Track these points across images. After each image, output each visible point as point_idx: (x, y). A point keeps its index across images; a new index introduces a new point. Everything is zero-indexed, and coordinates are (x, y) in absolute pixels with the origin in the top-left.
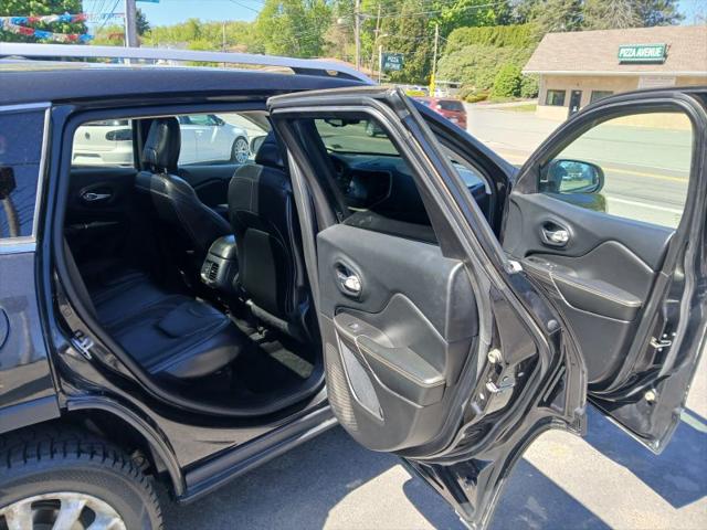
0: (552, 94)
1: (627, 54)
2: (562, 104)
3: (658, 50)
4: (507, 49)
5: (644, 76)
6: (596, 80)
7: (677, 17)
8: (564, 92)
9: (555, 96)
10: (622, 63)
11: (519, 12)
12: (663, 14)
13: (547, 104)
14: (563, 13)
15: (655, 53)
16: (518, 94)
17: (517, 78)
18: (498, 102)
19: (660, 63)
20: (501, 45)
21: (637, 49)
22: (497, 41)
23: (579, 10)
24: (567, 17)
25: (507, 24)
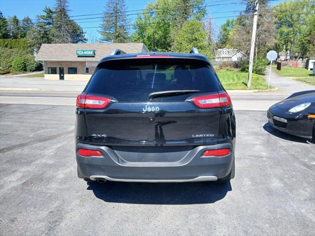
0: (50, 69)
1: (81, 53)
2: (56, 73)
3: (92, 52)
4: (15, 50)
5: (88, 62)
6: (69, 64)
7: (85, 39)
8: (56, 68)
9: (51, 70)
10: (79, 56)
11: (13, 32)
12: (80, 38)
13: (49, 73)
14: (41, 35)
15: (91, 53)
16: (25, 70)
17: (24, 63)
18: (16, 74)
19: (93, 57)
20: (11, 48)
21: (84, 51)
22: (8, 46)
23: (47, 34)
24: (43, 37)
25: (9, 38)
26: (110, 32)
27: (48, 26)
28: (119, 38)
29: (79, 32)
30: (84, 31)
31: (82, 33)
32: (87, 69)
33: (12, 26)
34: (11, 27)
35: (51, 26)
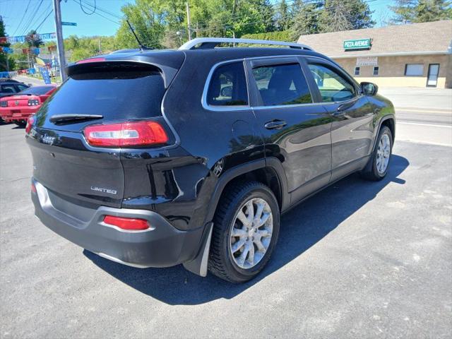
1: (349, 46)
3: (366, 42)
5: (359, 58)
7: (372, 23)
10: (347, 50)
11: (279, 24)
12: (364, 21)
14: (307, 23)
15: (365, 44)
19: (368, 49)
21: (354, 42)
23: (316, 21)
24: (309, 26)
25: (273, 31)
26: (411, 5)
27: (318, 9)
28: (424, 15)
29: (362, 12)
30: (371, 10)
31: (368, 12)
32: (358, 69)
33: (279, 15)
34: (277, 15)
35: (322, 7)
